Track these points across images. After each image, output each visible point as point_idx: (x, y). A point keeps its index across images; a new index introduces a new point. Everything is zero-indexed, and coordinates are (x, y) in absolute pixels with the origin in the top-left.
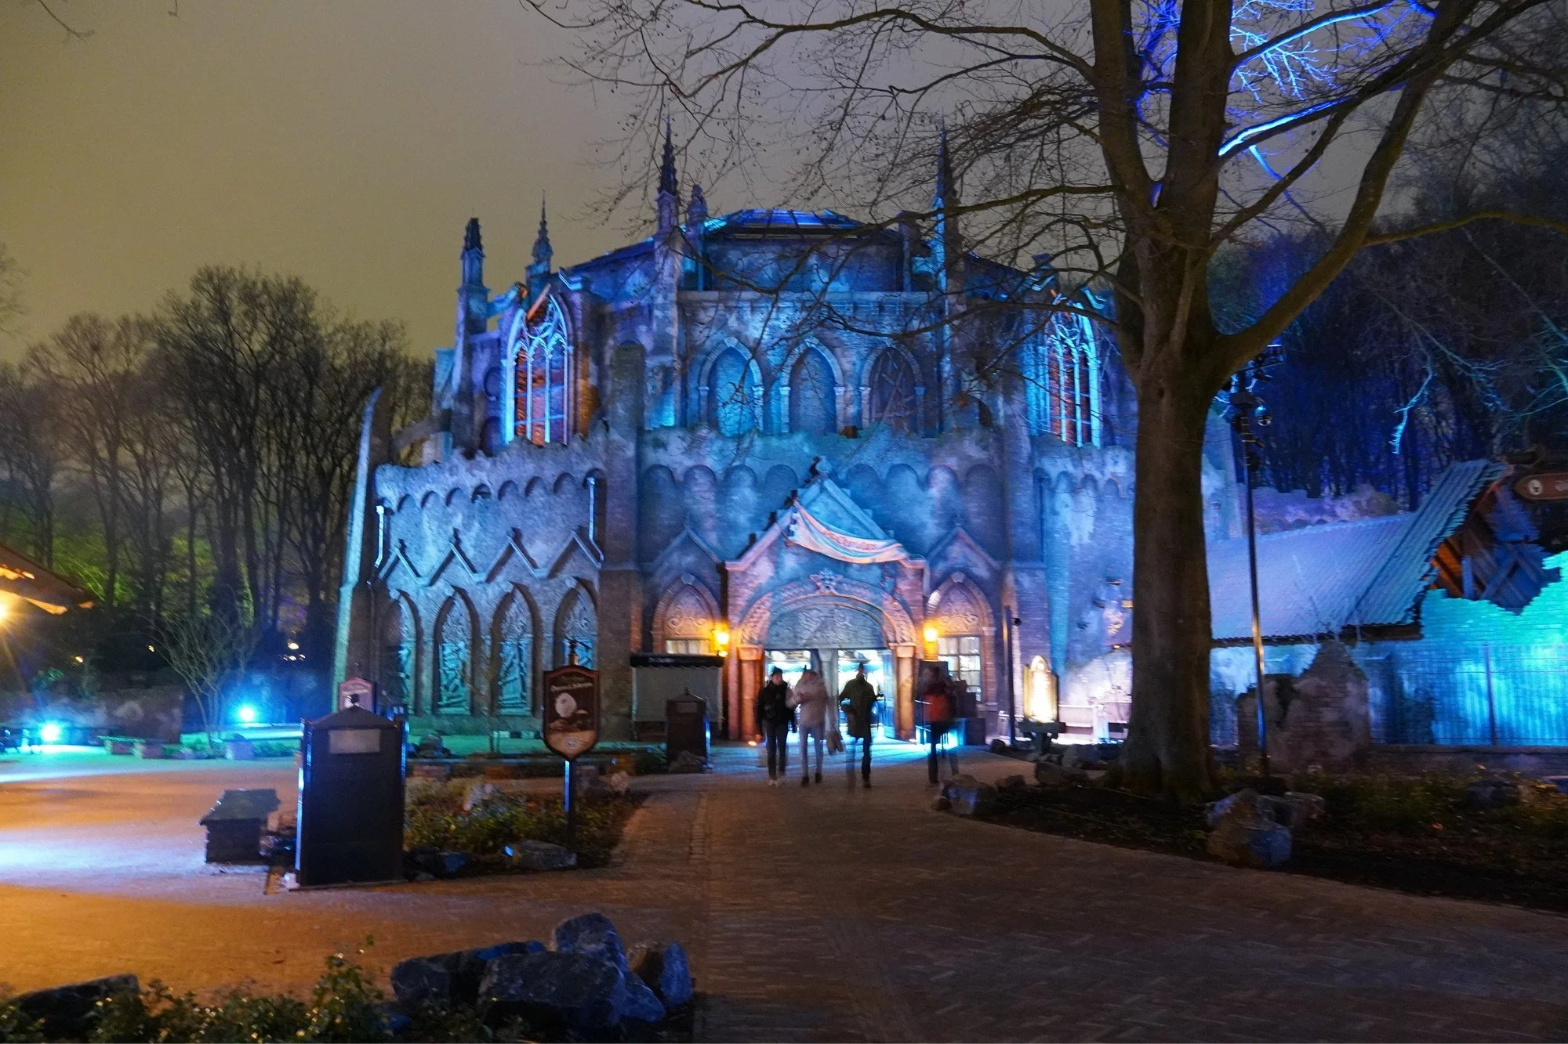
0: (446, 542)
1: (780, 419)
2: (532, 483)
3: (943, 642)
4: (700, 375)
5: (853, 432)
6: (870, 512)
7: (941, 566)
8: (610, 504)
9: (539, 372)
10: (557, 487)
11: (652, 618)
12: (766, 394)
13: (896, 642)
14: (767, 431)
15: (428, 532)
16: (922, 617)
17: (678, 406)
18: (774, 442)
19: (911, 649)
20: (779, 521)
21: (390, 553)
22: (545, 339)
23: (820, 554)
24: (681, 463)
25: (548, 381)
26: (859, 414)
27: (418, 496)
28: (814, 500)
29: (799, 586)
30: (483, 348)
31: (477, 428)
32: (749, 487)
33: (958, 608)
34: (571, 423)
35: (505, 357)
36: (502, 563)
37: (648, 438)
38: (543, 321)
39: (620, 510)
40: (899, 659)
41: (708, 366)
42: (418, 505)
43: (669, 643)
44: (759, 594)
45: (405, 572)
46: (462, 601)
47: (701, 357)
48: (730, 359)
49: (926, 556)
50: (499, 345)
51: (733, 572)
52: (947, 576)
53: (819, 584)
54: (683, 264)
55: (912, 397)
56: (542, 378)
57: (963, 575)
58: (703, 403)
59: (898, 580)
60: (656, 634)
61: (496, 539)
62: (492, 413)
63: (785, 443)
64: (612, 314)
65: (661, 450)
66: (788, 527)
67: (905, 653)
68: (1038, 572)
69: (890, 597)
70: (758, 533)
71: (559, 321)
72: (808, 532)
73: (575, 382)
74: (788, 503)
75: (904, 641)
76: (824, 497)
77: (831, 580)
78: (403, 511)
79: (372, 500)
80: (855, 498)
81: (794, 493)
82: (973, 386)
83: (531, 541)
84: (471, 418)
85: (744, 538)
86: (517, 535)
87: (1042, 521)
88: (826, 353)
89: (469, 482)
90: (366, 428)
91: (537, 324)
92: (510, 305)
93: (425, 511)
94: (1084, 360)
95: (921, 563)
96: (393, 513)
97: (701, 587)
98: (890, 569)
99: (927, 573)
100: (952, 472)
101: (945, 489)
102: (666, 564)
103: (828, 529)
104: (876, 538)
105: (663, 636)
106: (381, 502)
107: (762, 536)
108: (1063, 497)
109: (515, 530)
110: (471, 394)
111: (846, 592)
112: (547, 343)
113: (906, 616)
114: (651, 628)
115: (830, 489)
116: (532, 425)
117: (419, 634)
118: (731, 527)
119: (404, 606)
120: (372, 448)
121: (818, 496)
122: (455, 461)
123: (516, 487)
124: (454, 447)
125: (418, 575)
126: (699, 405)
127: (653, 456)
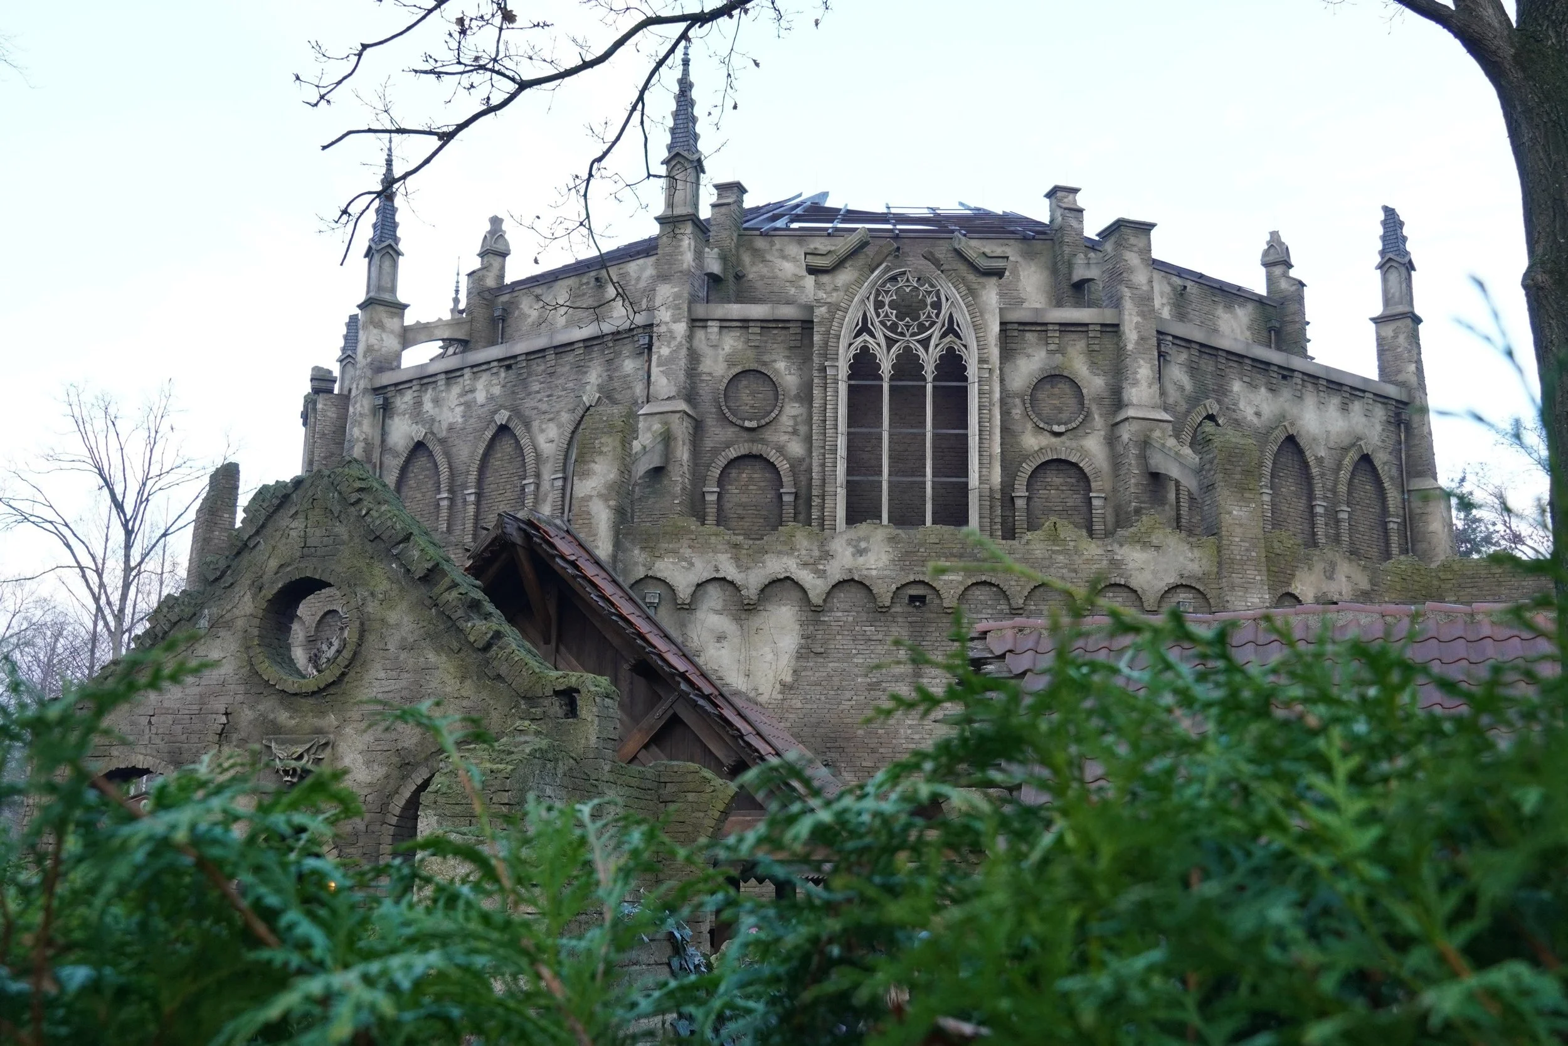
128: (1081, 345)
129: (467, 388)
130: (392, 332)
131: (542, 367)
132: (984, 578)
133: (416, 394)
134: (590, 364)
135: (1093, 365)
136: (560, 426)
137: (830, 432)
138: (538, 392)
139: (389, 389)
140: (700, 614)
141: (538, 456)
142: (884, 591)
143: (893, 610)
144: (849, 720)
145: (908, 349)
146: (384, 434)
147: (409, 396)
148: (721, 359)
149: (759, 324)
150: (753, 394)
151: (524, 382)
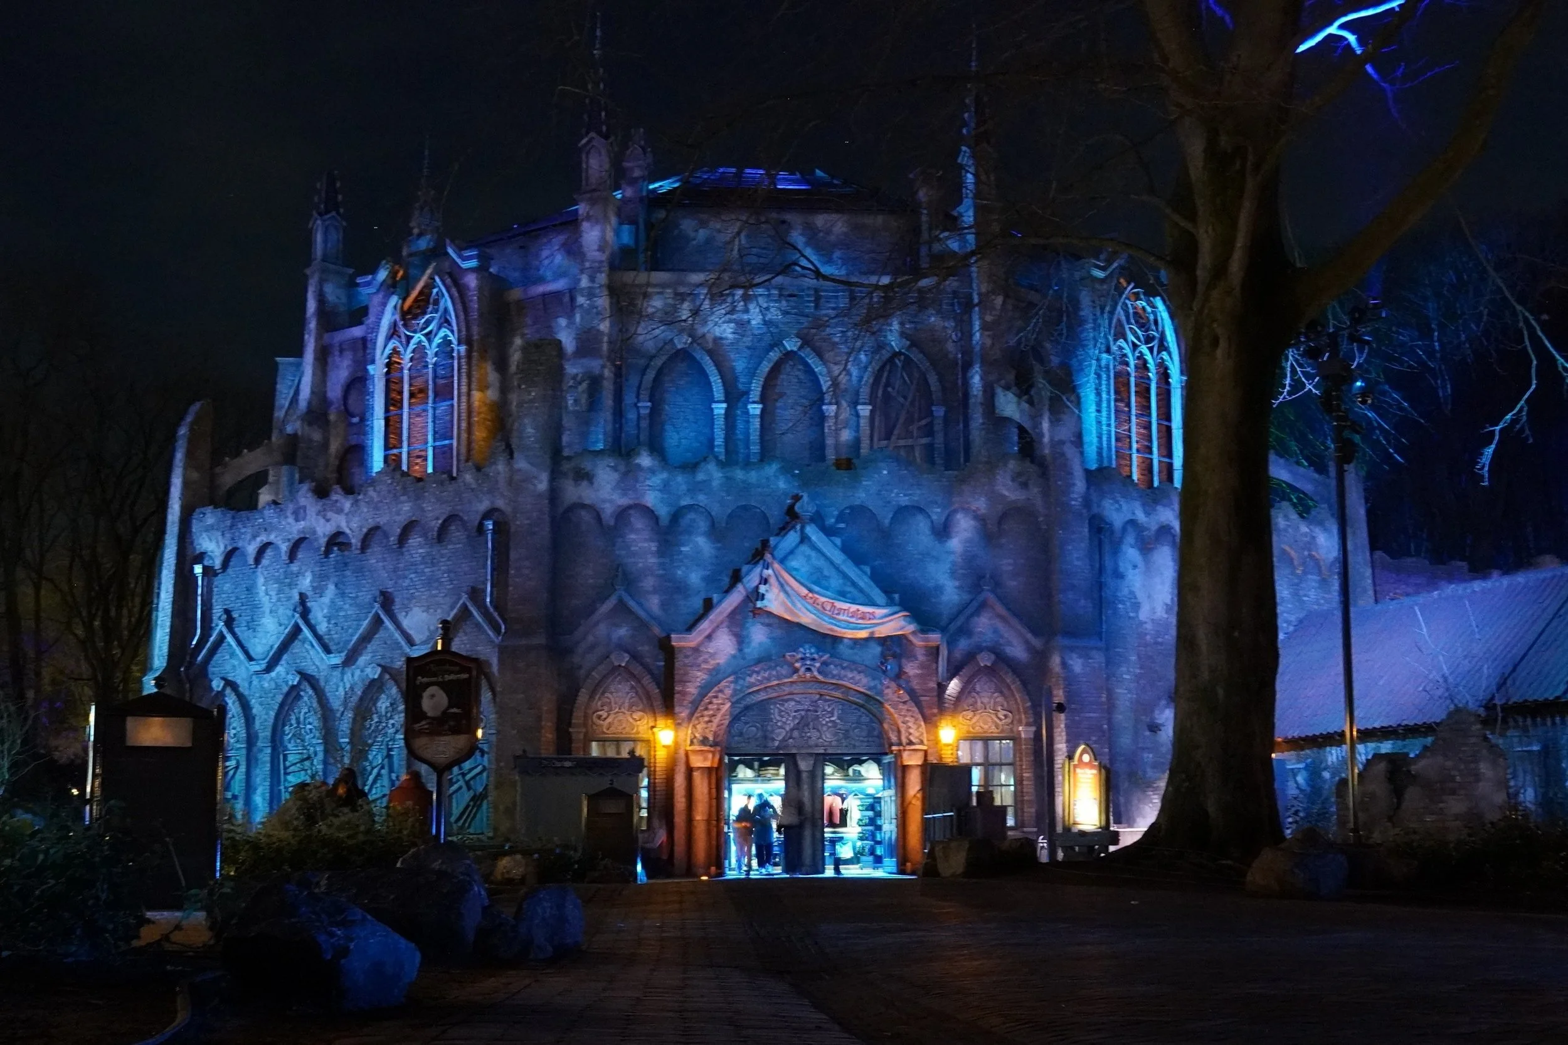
0: (290, 613)
1: (748, 448)
2: (407, 530)
3: (965, 746)
4: (639, 387)
5: (846, 464)
6: (868, 569)
7: (963, 644)
8: (513, 555)
9: (419, 383)
10: (442, 534)
11: (571, 713)
12: (729, 415)
13: (900, 744)
14: (729, 461)
15: (265, 600)
16: (935, 711)
17: (609, 427)
18: (739, 474)
19: (921, 755)
20: (745, 580)
21: (211, 629)
22: (427, 335)
23: (800, 626)
24: (611, 501)
25: (431, 393)
26: (857, 442)
27: (251, 549)
28: (792, 552)
29: (770, 668)
30: (341, 351)
31: (334, 462)
32: (705, 534)
33: (986, 700)
34: (463, 450)
35: (373, 362)
36: (366, 639)
37: (566, 466)
38: (425, 313)
39: (527, 563)
40: (905, 768)
41: (651, 375)
42: (251, 561)
43: (594, 744)
44: (716, 677)
45: (233, 655)
46: (311, 692)
47: (642, 362)
48: (682, 366)
49: (943, 630)
50: (364, 347)
51: (681, 649)
52: (970, 656)
53: (797, 665)
54: (617, 233)
55: (928, 420)
56: (423, 391)
57: (993, 657)
58: (644, 424)
59: (904, 661)
60: (577, 733)
61: (357, 605)
62: (354, 440)
63: (753, 476)
64: (519, 302)
65: (585, 483)
66: (757, 587)
67: (913, 760)
68: (1094, 653)
69: (893, 685)
70: (716, 597)
71: (446, 310)
72: (782, 596)
73: (469, 395)
74: (758, 556)
75: (911, 743)
76: (804, 548)
77: (814, 659)
78: (230, 571)
79: (187, 557)
80: (846, 550)
81: (765, 544)
82: (1009, 405)
83: (407, 609)
84: (325, 445)
85: (697, 603)
86: (387, 601)
87: (1100, 586)
88: (812, 360)
89: (323, 529)
90: (179, 456)
91: (415, 317)
92: (378, 291)
93: (259, 569)
94: (1164, 375)
95: (935, 638)
96: (216, 575)
97: (637, 669)
98: (893, 646)
99: (944, 652)
100: (977, 517)
101: (968, 541)
102: (591, 638)
103: (811, 591)
104: (873, 604)
105: (586, 734)
106: (200, 558)
107: (720, 602)
108: (1131, 553)
109: (383, 593)
110: (325, 415)
111: (833, 677)
112: (430, 341)
113: (915, 709)
114: (570, 724)
115: (814, 538)
116: (409, 453)
117: (251, 740)
118: (679, 589)
119: (231, 701)
120: (186, 484)
121: (797, 546)
122: (303, 501)
123: (386, 536)
124: (301, 482)
125: (250, 658)
126: (638, 426)
127: (573, 492)
129: (738, 308)
136: (860, 363)
139: (632, 289)
140: (1124, 548)
141: (836, 386)
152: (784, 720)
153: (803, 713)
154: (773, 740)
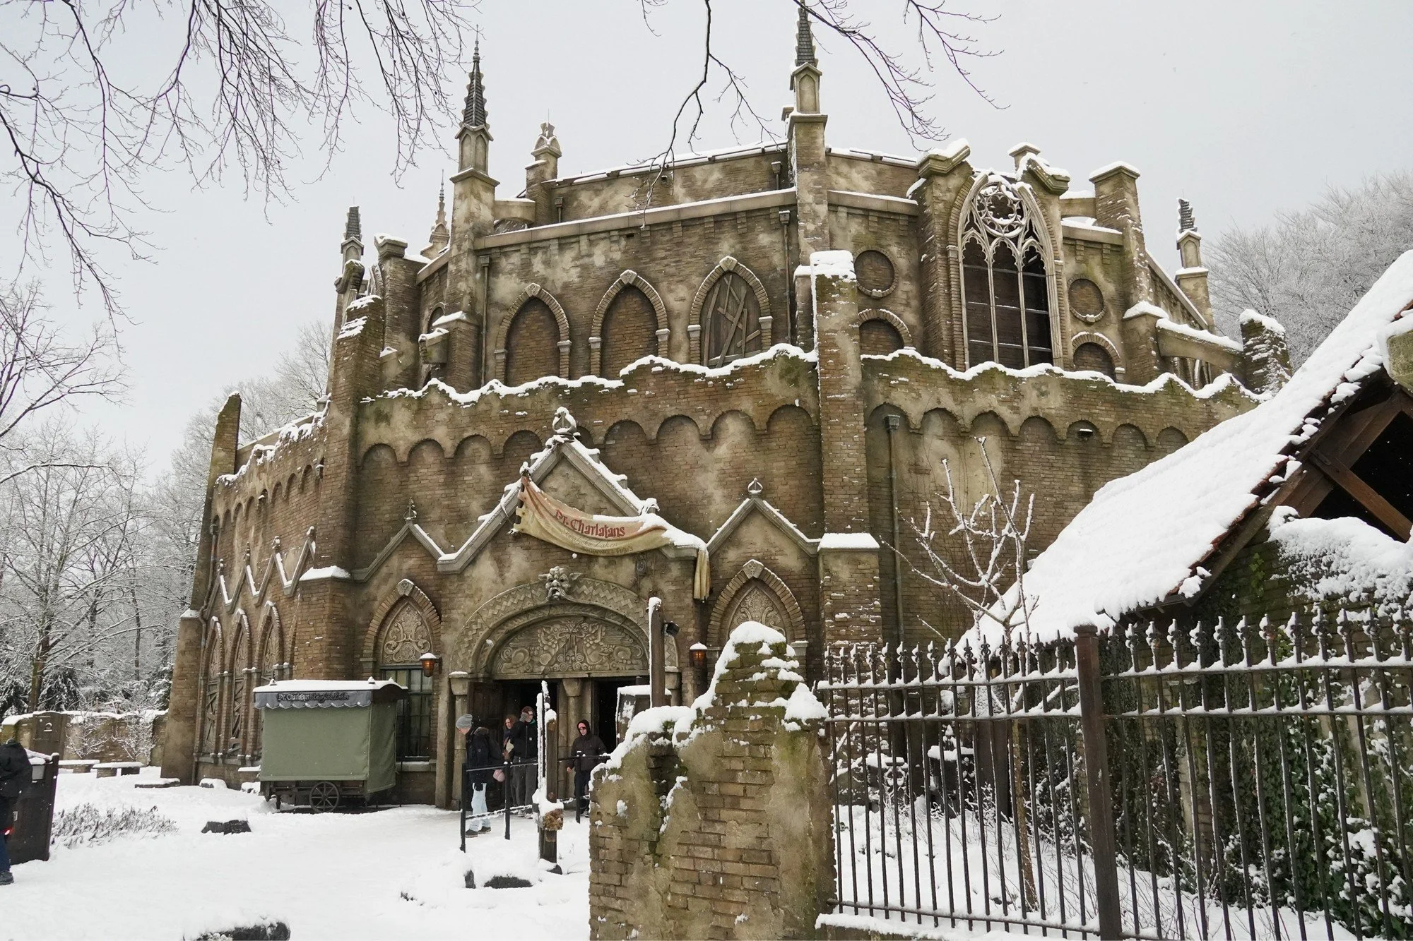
0: (244, 561)
4: (497, 337)
7: (732, 556)
10: (304, 484)
11: (363, 643)
12: (573, 352)
15: (237, 551)
17: (467, 376)
21: (215, 577)
23: (555, 545)
24: (404, 438)
27: (233, 510)
28: (551, 473)
29: (526, 592)
32: (486, 462)
33: (756, 614)
36: (269, 580)
37: (368, 412)
41: (506, 324)
42: (233, 519)
45: (223, 598)
46: (248, 628)
48: (536, 313)
51: (447, 576)
52: (737, 569)
53: (547, 587)
55: (756, 334)
57: (760, 568)
58: (500, 369)
59: (659, 578)
60: (367, 662)
61: (268, 551)
65: (384, 426)
66: (514, 511)
72: (537, 517)
76: (563, 468)
77: (562, 581)
78: (226, 529)
79: (211, 519)
83: (287, 552)
87: (892, 483)
88: (647, 291)
89: (259, 488)
93: (236, 526)
96: (220, 531)
97: (420, 598)
101: (739, 446)
102: (383, 571)
105: (376, 663)
106: (215, 520)
111: (586, 597)
114: (362, 655)
115: (569, 456)
117: (223, 668)
119: (219, 637)
120: (214, 462)
121: (556, 467)
123: (282, 489)
127: (373, 433)
128: (1097, 259)
129: (583, 253)
130: (486, 204)
131: (667, 238)
132: (1128, 421)
133: (524, 256)
134: (722, 236)
135: (1106, 274)
136: (692, 288)
137: (955, 303)
138: (664, 258)
139: (493, 251)
140: (927, 439)
141: (669, 312)
142: (1061, 426)
143: (1067, 443)
144: (1044, 533)
145: (1003, 244)
146: (489, 290)
147: (515, 259)
148: (849, 239)
149: (877, 214)
150: (874, 270)
151: (648, 251)
152: (550, 643)
153: (568, 636)
154: (540, 664)
